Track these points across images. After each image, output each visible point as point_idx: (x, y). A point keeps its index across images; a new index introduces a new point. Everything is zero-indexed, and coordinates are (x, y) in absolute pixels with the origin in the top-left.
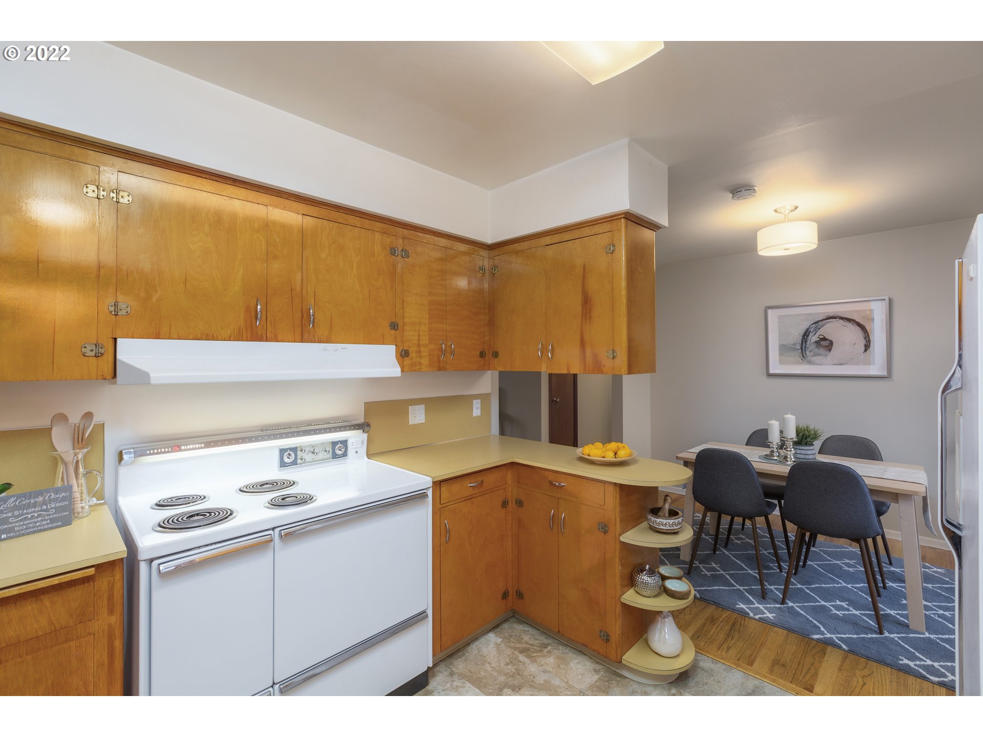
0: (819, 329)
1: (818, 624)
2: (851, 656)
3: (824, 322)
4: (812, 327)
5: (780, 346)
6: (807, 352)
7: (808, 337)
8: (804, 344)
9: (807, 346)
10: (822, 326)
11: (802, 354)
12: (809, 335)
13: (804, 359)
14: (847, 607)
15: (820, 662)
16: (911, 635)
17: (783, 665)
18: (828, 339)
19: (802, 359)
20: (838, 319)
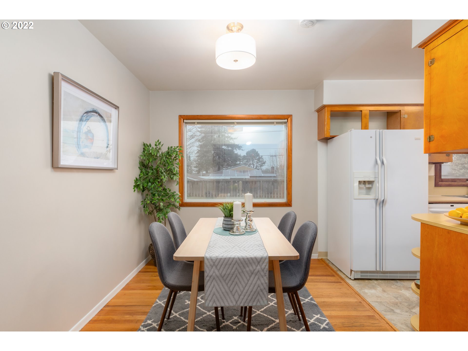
0: (88, 120)
3: (91, 114)
4: (84, 116)
6: (81, 143)
7: (81, 125)
8: (79, 133)
9: (81, 136)
10: (90, 117)
11: (78, 144)
18: (92, 132)
19: (77, 150)
20: (98, 114)
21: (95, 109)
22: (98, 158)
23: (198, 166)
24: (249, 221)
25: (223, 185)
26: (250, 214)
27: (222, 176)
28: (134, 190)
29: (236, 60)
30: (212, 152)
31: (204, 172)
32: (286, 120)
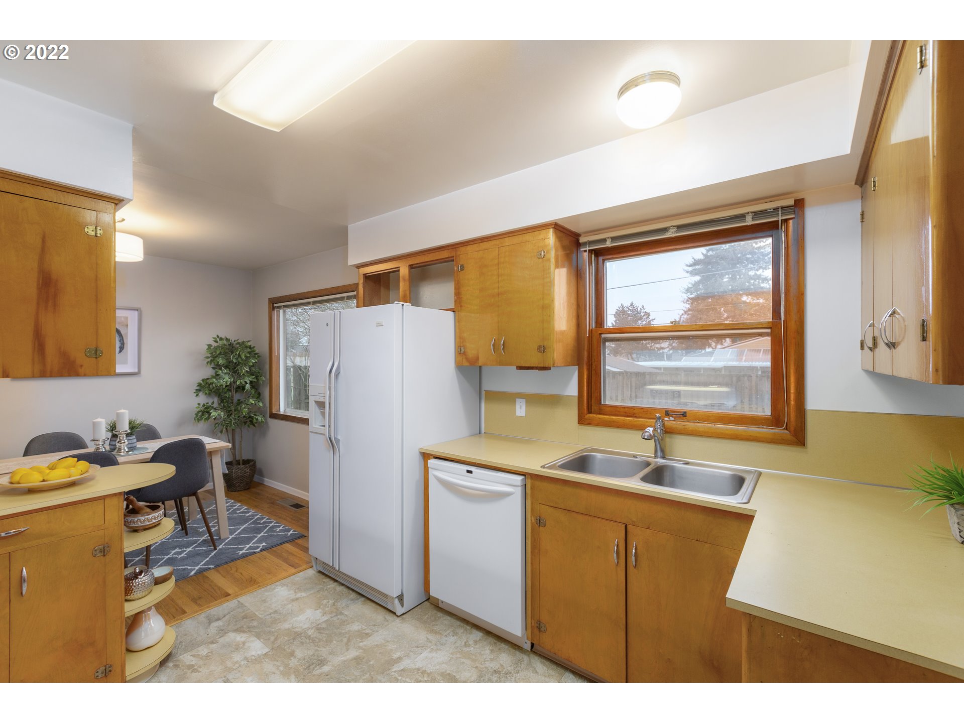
1: (184, 567)
2: (219, 569)
14: (180, 550)
15: (212, 582)
16: (226, 541)
17: (200, 598)
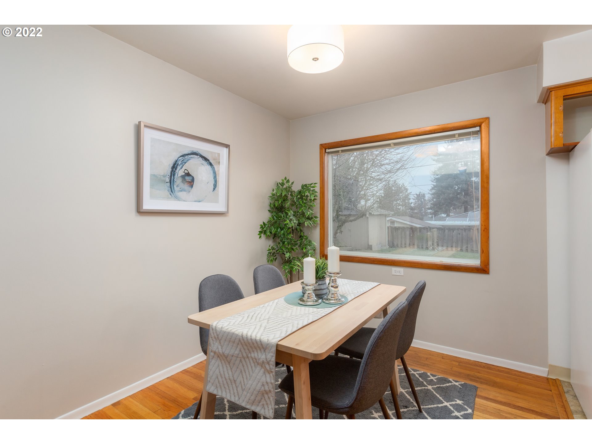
0: (185, 163)
3: (190, 156)
4: (180, 160)
5: (151, 175)
6: (175, 187)
7: (176, 169)
8: (172, 177)
9: (175, 180)
10: (188, 160)
11: (171, 188)
12: (177, 168)
13: (172, 193)
18: (191, 175)
19: (170, 194)
20: (199, 156)
21: (195, 151)
22: (199, 202)
23: (434, 207)
24: (332, 288)
25: (459, 234)
26: (335, 278)
27: (466, 221)
28: (259, 237)
29: (316, 58)
30: (456, 187)
31: (443, 215)
32: (477, 129)
